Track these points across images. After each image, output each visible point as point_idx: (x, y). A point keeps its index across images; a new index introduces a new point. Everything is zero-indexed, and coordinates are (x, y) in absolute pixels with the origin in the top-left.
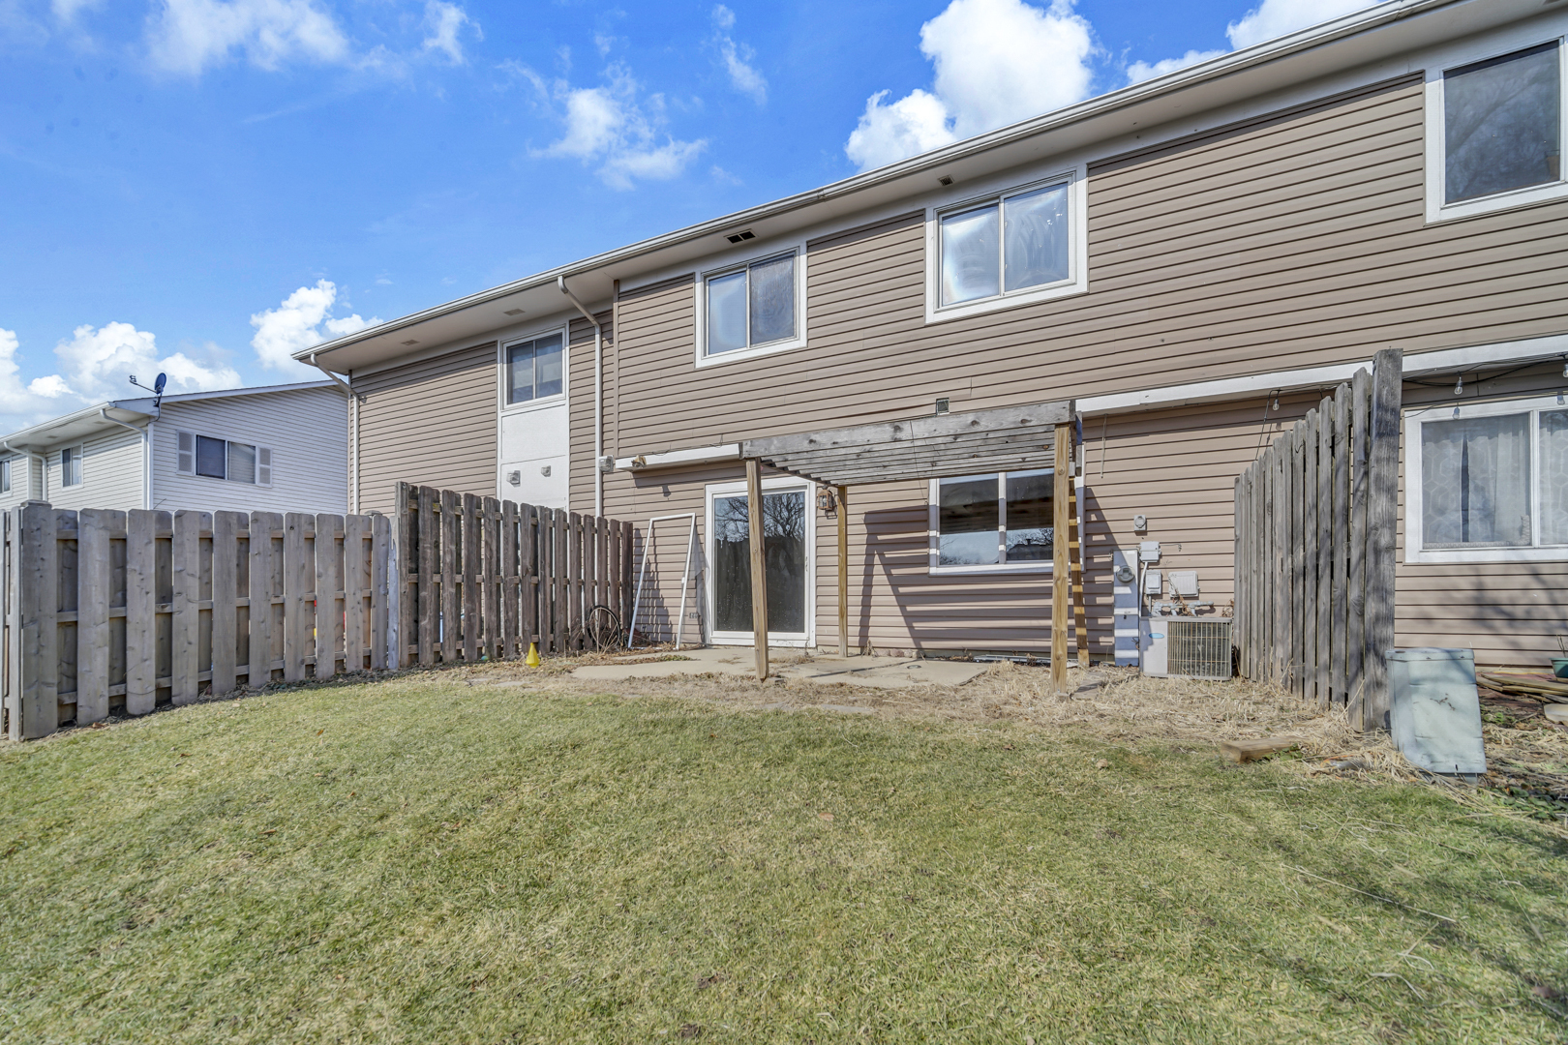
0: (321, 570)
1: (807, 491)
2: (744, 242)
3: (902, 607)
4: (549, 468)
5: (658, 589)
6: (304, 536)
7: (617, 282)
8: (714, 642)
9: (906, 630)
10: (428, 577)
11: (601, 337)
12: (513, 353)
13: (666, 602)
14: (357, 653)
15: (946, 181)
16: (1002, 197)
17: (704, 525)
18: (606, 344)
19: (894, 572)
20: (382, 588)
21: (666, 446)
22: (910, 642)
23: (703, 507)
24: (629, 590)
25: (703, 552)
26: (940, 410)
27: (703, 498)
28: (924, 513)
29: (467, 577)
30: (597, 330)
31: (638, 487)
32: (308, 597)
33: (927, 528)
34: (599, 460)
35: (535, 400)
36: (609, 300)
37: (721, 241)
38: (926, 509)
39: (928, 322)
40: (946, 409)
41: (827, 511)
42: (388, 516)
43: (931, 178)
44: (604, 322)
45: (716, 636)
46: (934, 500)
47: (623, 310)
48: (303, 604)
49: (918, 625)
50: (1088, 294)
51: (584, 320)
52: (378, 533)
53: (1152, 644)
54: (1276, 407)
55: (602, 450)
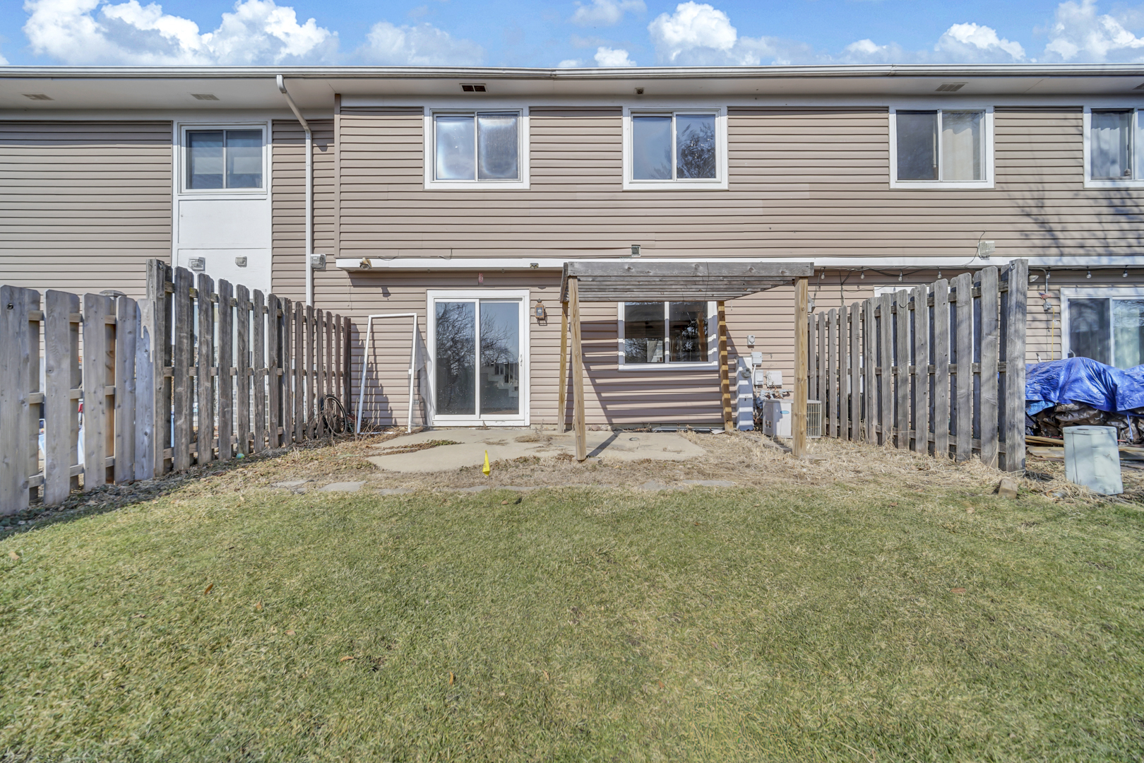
0: (52, 363)
1: (521, 303)
2: (475, 93)
3: (598, 393)
4: (245, 259)
5: (377, 379)
6: (28, 317)
7: (338, 96)
8: (436, 424)
9: (602, 410)
10: (185, 370)
11: (312, 143)
12: (193, 137)
13: (385, 391)
14: (98, 465)
15: (640, 92)
16: (675, 114)
17: (425, 324)
18: (317, 150)
19: (592, 367)
20: (128, 383)
21: (394, 253)
22: (604, 419)
23: (425, 308)
24: (348, 379)
25: (425, 348)
26: (633, 253)
27: (425, 301)
28: (615, 325)
29: (222, 369)
30: (308, 135)
31: (354, 286)
32: (33, 398)
33: (617, 337)
34: (309, 258)
35: (225, 190)
36: (331, 110)
37: (456, 86)
38: (616, 322)
39: (625, 189)
40: (637, 253)
41: (539, 319)
42: (136, 298)
43: (630, 86)
44: (321, 131)
45: (437, 419)
46: (621, 317)
47: (344, 123)
48: (26, 408)
49: (610, 407)
50: (728, 191)
51: (296, 122)
52: (123, 318)
53: (782, 417)
54: (823, 277)
55: (313, 248)
